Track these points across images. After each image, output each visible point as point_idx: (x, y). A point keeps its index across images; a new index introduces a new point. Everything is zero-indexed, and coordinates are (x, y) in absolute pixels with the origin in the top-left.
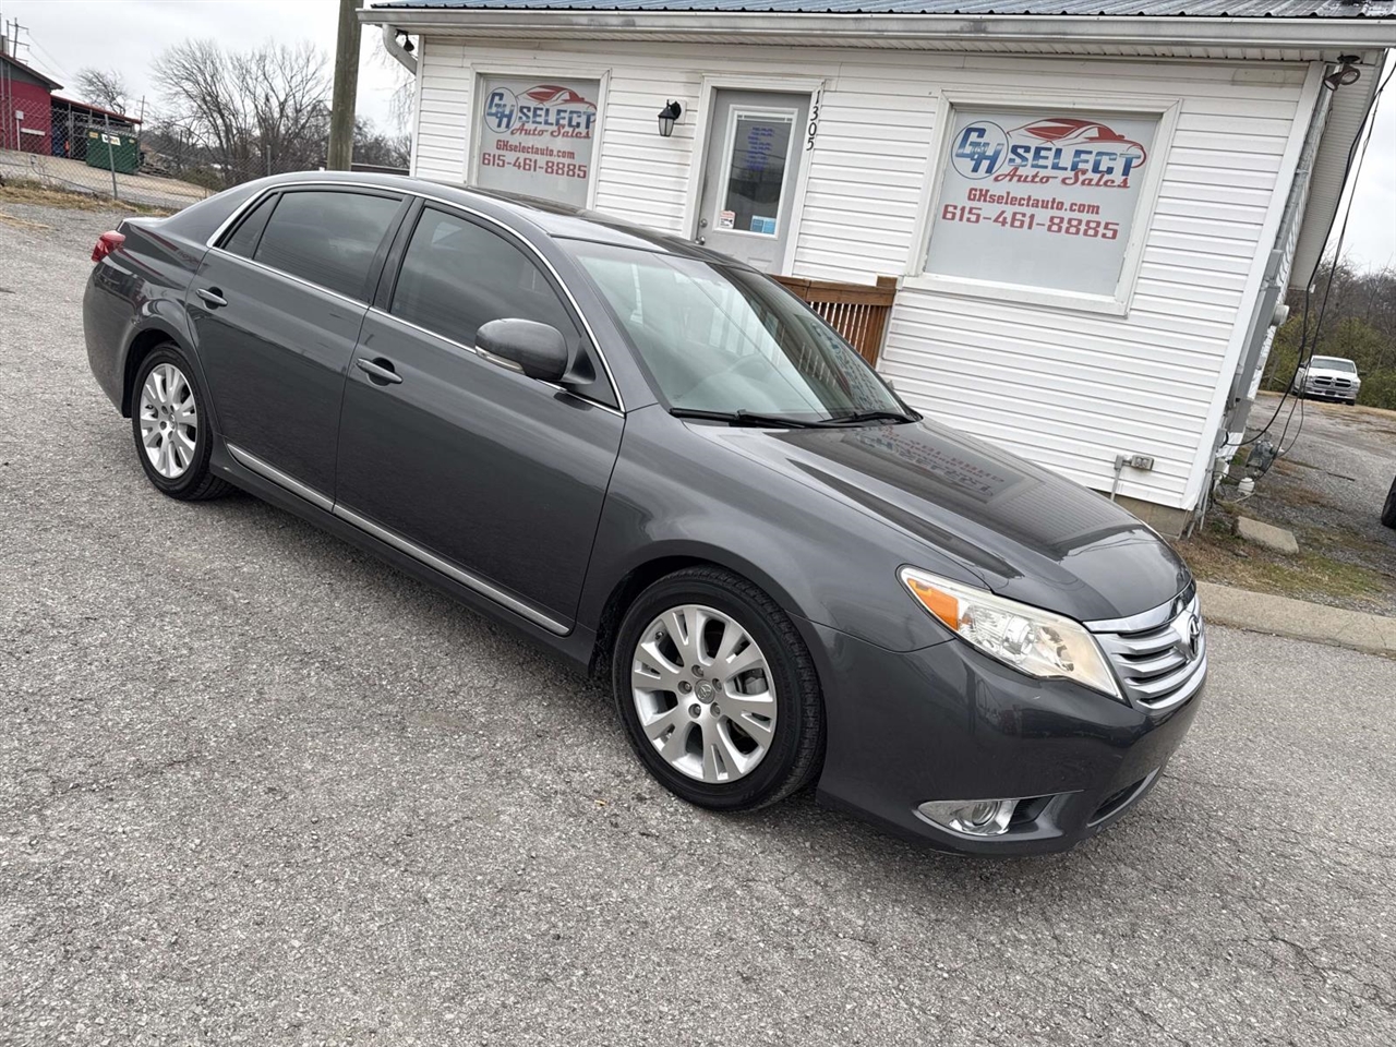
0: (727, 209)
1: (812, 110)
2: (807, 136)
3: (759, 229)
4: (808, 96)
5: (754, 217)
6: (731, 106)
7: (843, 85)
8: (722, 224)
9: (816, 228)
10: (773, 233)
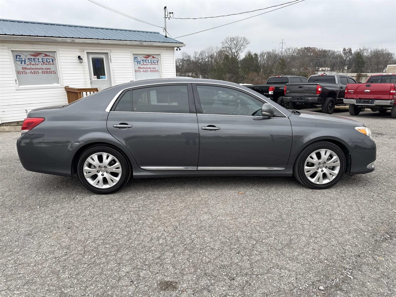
0: (94, 75)
1: (109, 56)
2: (110, 61)
3: (102, 78)
4: (107, 53)
5: (100, 76)
6: (90, 56)
7: (114, 51)
8: (94, 79)
9: (116, 77)
10: (106, 79)
